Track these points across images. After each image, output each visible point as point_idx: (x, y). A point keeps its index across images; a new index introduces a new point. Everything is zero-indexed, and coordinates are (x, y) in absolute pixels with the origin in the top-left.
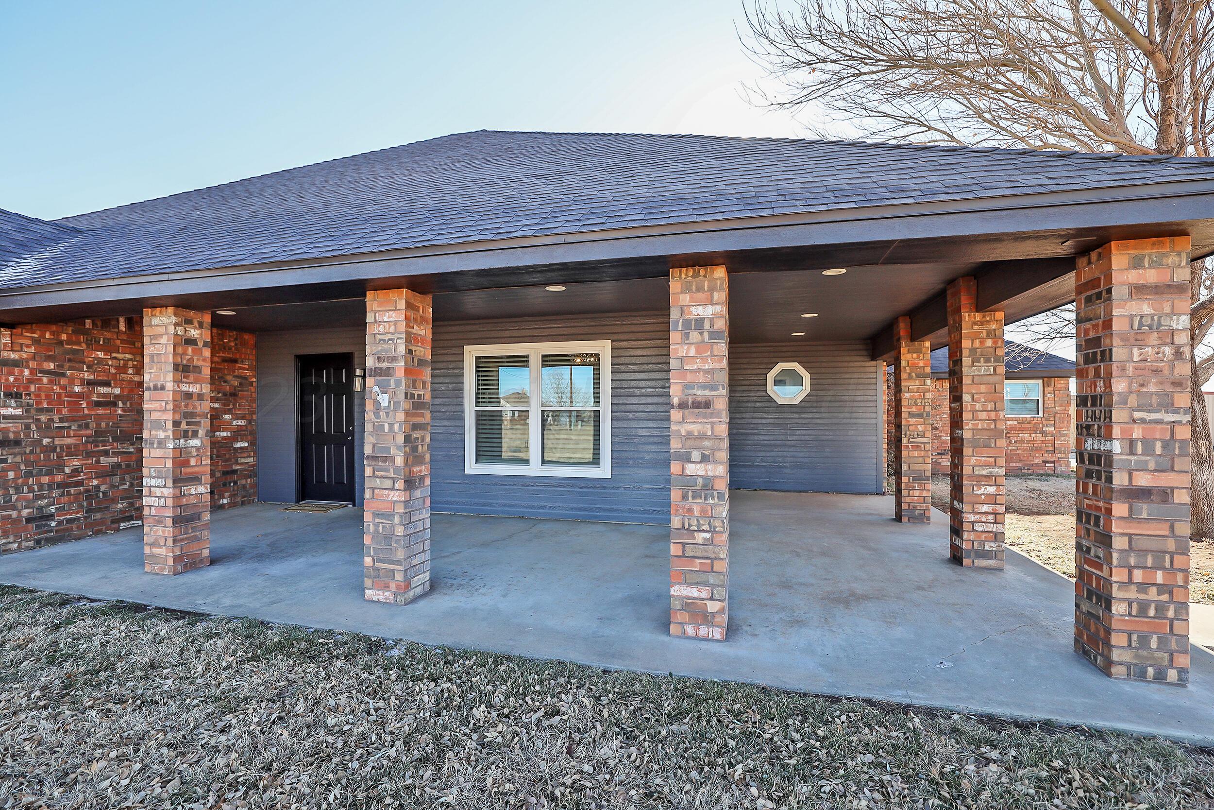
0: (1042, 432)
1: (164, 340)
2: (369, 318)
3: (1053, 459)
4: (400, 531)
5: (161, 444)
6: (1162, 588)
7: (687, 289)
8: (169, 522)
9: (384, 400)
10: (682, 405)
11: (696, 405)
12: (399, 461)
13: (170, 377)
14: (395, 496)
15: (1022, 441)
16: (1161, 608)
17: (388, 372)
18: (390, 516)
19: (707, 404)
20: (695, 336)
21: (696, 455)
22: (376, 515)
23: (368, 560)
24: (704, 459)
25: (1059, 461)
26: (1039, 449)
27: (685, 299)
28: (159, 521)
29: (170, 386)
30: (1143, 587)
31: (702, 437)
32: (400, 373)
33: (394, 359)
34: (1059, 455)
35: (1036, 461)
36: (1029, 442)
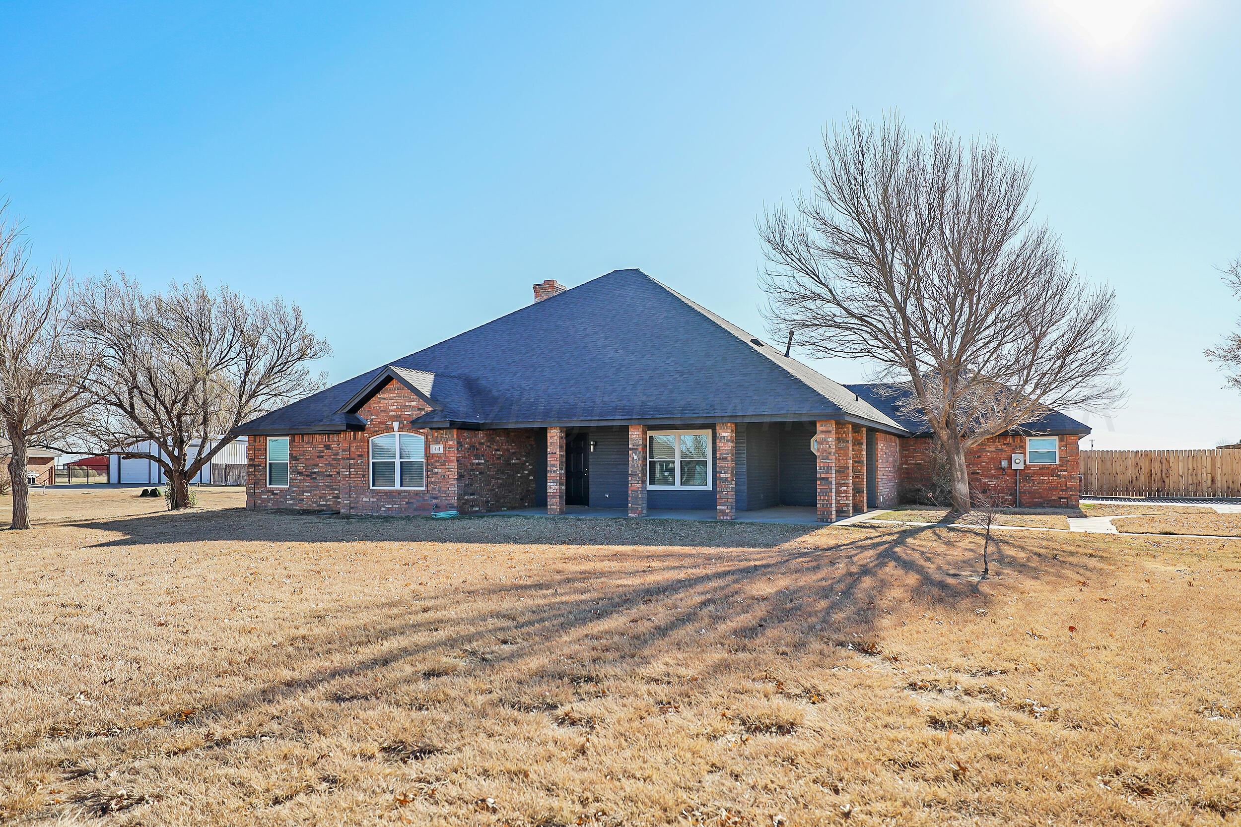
0: (1058, 476)
1: (556, 438)
2: (630, 433)
3: (1066, 496)
4: (640, 496)
5: (555, 472)
6: (827, 500)
7: (721, 429)
8: (558, 497)
9: (635, 457)
10: (720, 459)
11: (723, 459)
12: (640, 475)
13: (558, 450)
14: (638, 485)
15: (1043, 483)
16: (827, 505)
17: (637, 449)
18: (637, 491)
19: (726, 458)
20: (723, 441)
21: (723, 472)
22: (632, 491)
23: (630, 505)
24: (725, 473)
25: (1070, 498)
26: (1055, 489)
27: (720, 431)
28: (554, 497)
29: (558, 453)
30: (823, 500)
31: (725, 467)
32: (640, 450)
33: (638, 445)
34: (1071, 493)
35: (1054, 498)
36: (1048, 483)
